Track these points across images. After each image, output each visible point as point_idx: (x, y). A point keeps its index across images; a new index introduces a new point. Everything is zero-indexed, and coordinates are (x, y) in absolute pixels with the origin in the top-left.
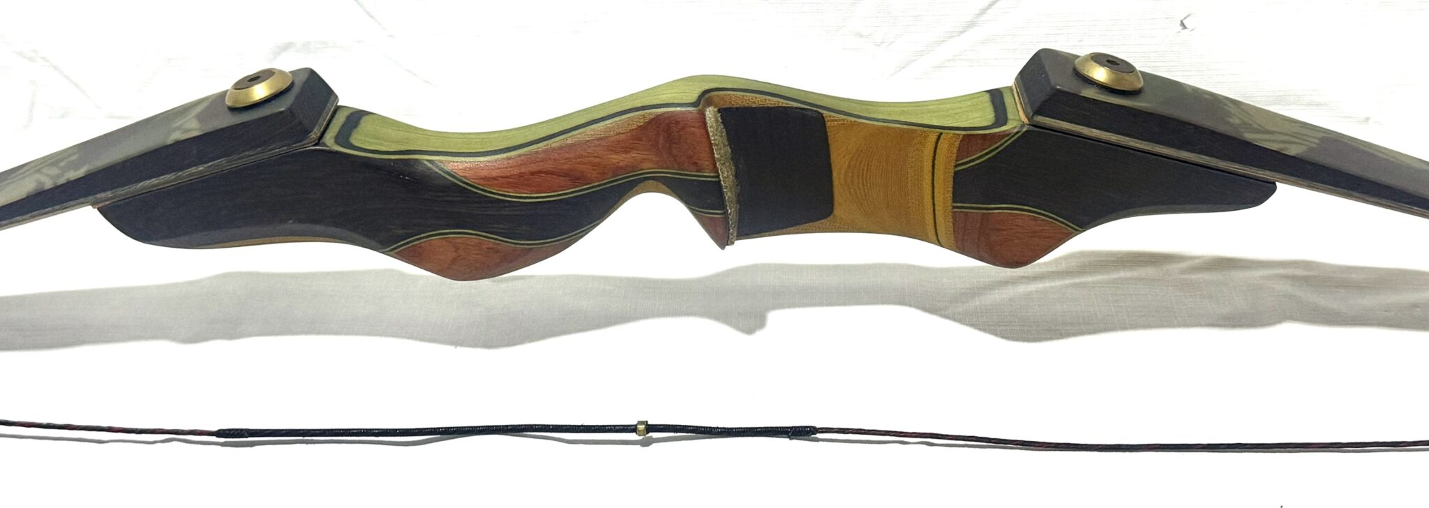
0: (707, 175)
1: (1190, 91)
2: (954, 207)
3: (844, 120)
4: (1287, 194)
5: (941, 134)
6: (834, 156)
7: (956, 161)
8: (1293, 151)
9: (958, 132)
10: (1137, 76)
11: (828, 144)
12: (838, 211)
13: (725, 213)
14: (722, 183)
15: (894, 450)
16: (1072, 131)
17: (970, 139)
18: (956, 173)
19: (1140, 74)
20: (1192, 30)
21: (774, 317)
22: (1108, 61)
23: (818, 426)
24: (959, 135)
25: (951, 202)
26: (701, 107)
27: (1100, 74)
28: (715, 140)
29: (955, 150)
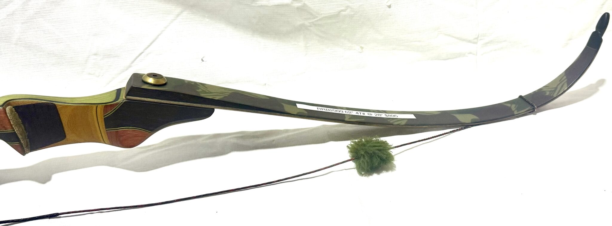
0: (9, 130)
1: (186, 82)
2: (106, 130)
3: (63, 105)
4: (218, 112)
5: (97, 106)
6: (62, 118)
7: (104, 114)
8: (217, 98)
9: (102, 105)
10: (164, 78)
11: (59, 114)
12: (68, 137)
13: (20, 143)
14: (17, 132)
15: (89, 216)
16: (141, 100)
17: (107, 106)
18: (104, 118)
19: (166, 79)
20: (206, 61)
21: (55, 177)
22: (154, 76)
23: (59, 212)
24: (103, 106)
25: (105, 128)
26: (4, 106)
27: (151, 80)
28: (10, 118)
29: (103, 111)
